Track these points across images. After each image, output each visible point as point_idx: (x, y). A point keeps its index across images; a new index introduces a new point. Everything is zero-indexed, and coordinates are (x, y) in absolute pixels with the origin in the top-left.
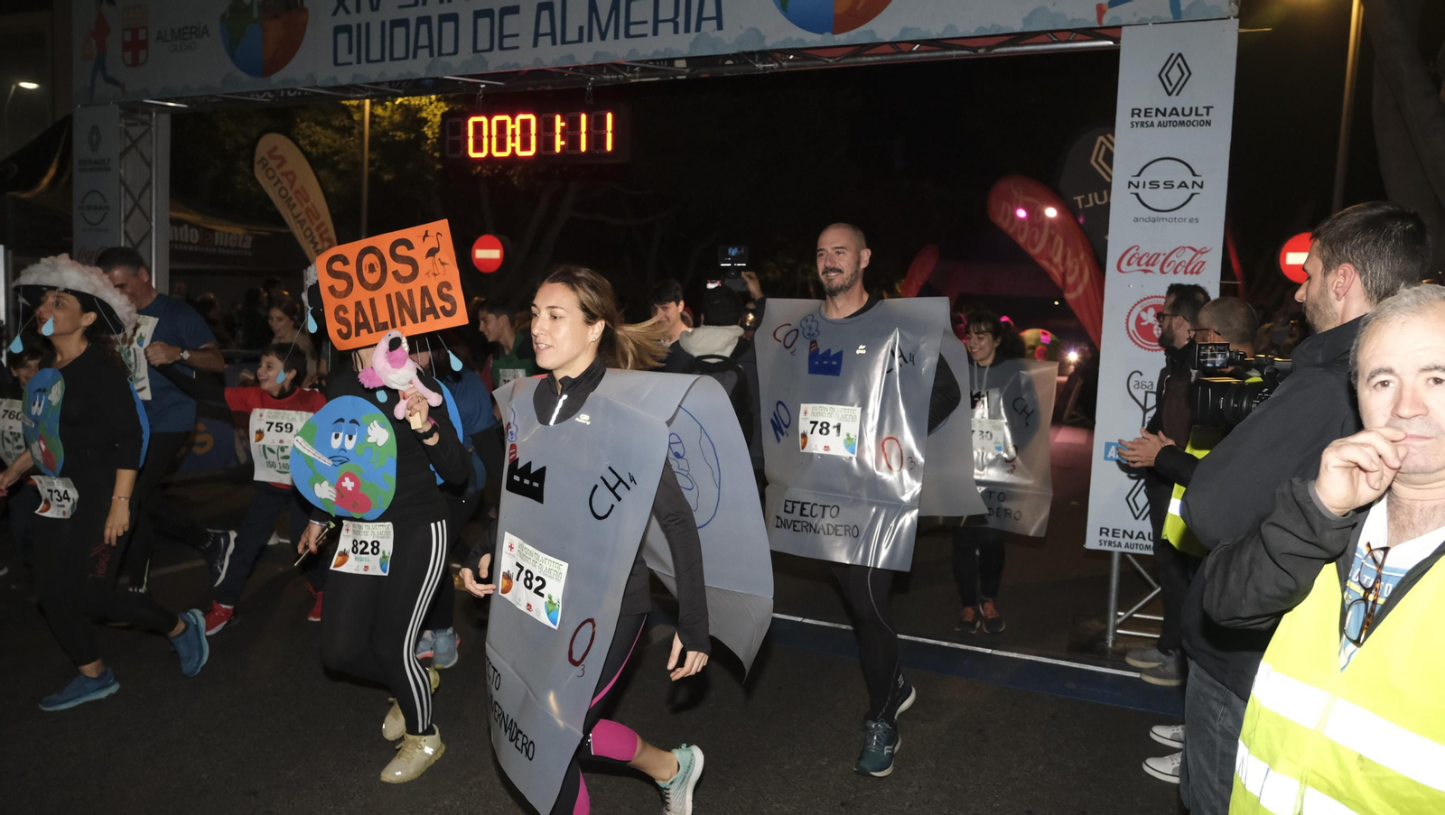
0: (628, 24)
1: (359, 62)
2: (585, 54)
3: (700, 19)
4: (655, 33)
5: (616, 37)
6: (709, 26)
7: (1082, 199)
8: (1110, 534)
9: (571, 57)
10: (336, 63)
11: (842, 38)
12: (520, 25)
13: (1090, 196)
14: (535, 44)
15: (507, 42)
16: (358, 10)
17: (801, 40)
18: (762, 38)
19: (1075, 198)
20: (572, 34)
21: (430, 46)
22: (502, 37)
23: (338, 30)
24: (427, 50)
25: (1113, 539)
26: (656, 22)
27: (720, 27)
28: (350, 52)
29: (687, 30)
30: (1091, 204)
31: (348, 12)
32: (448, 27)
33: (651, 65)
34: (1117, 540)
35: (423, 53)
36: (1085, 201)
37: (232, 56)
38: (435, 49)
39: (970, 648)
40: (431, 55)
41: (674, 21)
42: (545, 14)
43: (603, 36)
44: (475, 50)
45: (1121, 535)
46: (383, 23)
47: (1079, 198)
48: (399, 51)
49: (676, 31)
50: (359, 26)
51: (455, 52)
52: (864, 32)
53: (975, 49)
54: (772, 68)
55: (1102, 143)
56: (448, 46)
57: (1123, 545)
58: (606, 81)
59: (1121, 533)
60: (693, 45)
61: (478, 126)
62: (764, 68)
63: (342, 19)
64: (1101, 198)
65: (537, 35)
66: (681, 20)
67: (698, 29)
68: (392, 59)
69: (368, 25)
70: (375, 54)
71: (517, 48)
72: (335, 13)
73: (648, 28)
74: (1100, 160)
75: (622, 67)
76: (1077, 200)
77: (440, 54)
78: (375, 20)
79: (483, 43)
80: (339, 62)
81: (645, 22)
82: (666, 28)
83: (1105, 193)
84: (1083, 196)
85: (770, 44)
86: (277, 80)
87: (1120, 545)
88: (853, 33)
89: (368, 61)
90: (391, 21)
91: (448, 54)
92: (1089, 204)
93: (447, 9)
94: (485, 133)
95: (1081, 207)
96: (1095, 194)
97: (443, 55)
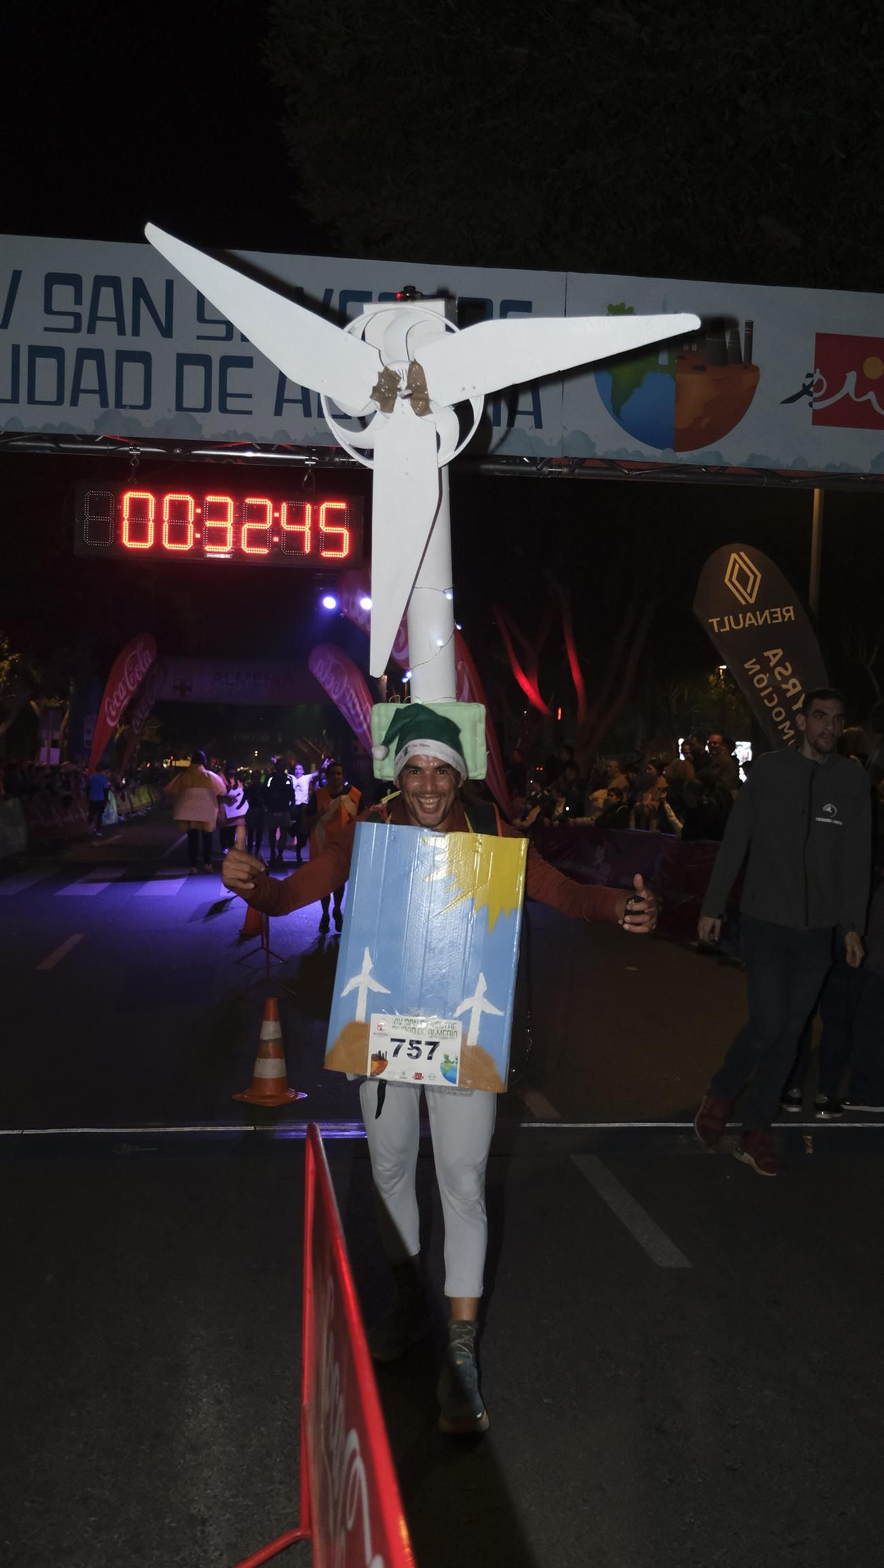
6: (525, 422)
7: (717, 622)
11: (686, 458)
12: (253, 383)
13: (726, 618)
14: (277, 414)
15: (232, 403)
18: (591, 444)
19: (710, 621)
21: (102, 391)
22: (224, 395)
24: (97, 397)
27: (539, 424)
30: (728, 629)
32: (134, 371)
35: (90, 402)
36: (722, 624)
38: (109, 396)
40: (104, 403)
44: (179, 407)
47: (715, 621)
48: (45, 388)
51: (147, 405)
55: (735, 561)
56: (133, 393)
60: (505, 442)
61: (139, 505)
64: (737, 623)
65: (282, 401)
67: (508, 421)
68: (31, 400)
71: (250, 413)
74: (734, 579)
76: (713, 622)
77: (119, 404)
79: (194, 397)
83: (741, 616)
84: (718, 619)
85: (596, 451)
88: (696, 452)
90: (30, 347)
91: (133, 407)
92: (725, 627)
93: (129, 343)
94: (151, 516)
95: (717, 631)
96: (731, 617)
97: (124, 407)
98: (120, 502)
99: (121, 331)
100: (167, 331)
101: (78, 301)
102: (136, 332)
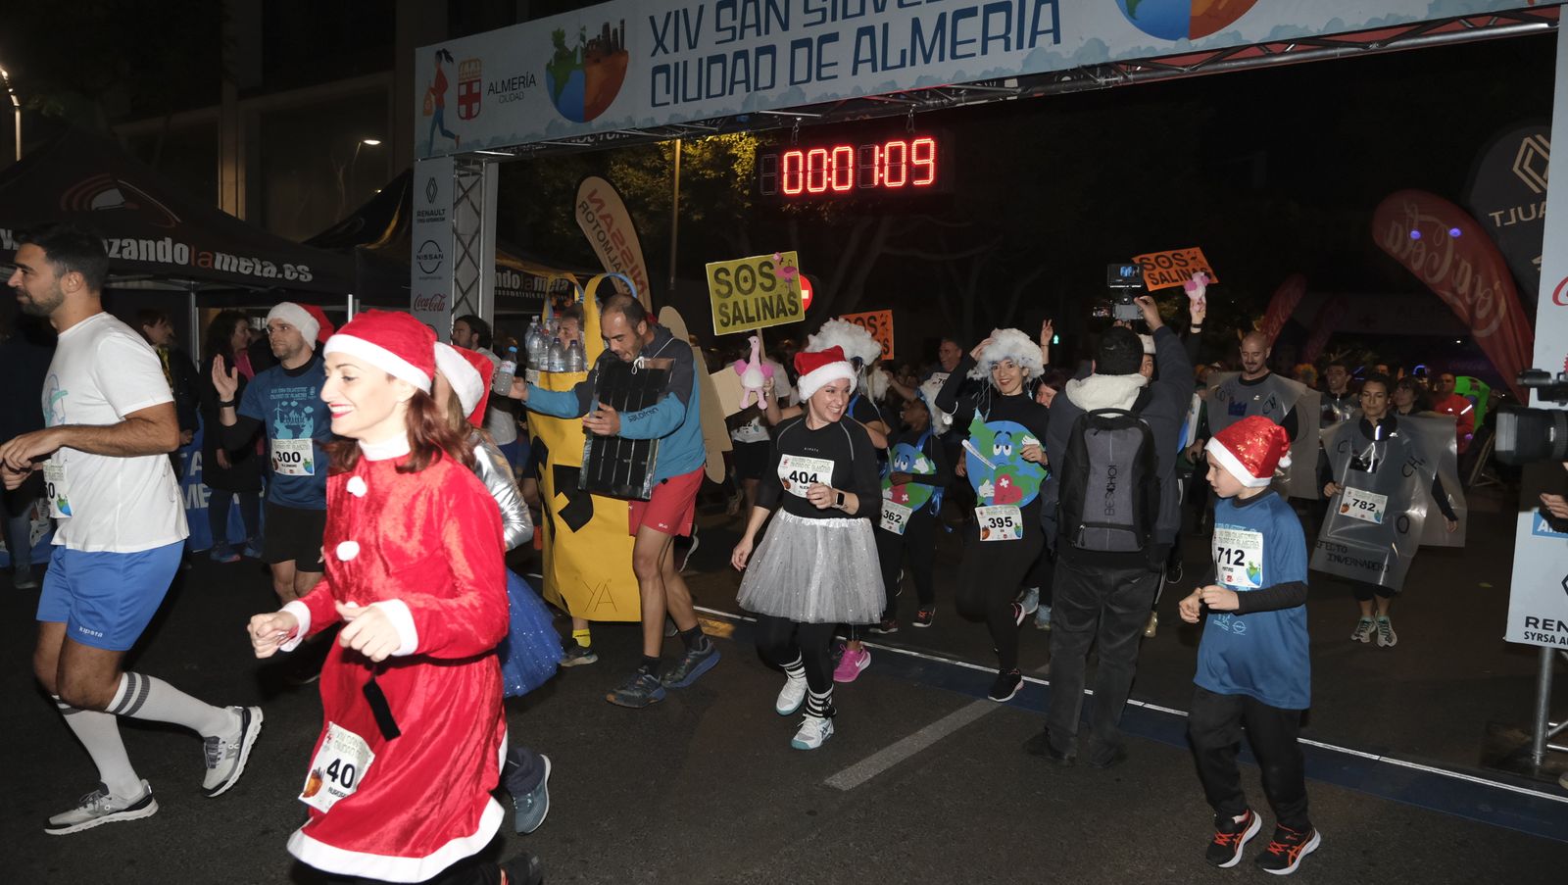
0: (954, 43)
1: (676, 101)
2: (907, 80)
3: (1035, 33)
4: (984, 51)
5: (942, 58)
6: (1044, 41)
7: (1500, 215)
8: (1540, 625)
9: (893, 83)
10: (654, 104)
11: (1201, 43)
12: (838, 53)
13: (1512, 211)
14: (855, 72)
15: (825, 72)
16: (676, 49)
17: (1151, 48)
18: (1105, 50)
19: (1490, 214)
20: (894, 59)
21: (747, 81)
22: (820, 66)
23: (657, 70)
24: (744, 86)
25: (1544, 632)
26: (986, 39)
27: (1057, 40)
28: (668, 92)
29: (1020, 46)
30: (1514, 221)
31: (666, 51)
32: (766, 59)
33: (979, 87)
34: (1550, 634)
35: (740, 89)
36: (1505, 217)
37: (556, 103)
38: (751, 84)
39: (1351, 752)
40: (748, 90)
41: (1006, 37)
42: (866, 40)
43: (927, 59)
44: (792, 82)
45: (1555, 627)
46: (700, 60)
47: (1497, 215)
48: (716, 89)
49: (1007, 48)
50: (677, 65)
51: (772, 86)
52: (1228, 34)
53: (1365, 45)
54: (1116, 82)
55: (1529, 146)
56: (765, 79)
57: (1558, 640)
58: (928, 107)
59: (1555, 624)
60: (1026, 62)
61: (793, 161)
62: (1107, 83)
63: (661, 59)
64: (1527, 213)
65: (857, 62)
66: (1013, 36)
67: (1032, 44)
68: (708, 96)
69: (685, 63)
70: (692, 92)
71: (836, 77)
72: (653, 54)
73: (977, 47)
74: (1526, 167)
75: (947, 90)
76: (1494, 216)
77: (757, 88)
78: (692, 57)
79: (801, 74)
80: (657, 102)
81: (974, 41)
82: (995, 46)
83: (1533, 206)
84: (1502, 212)
85: (1114, 55)
86: (597, 124)
87: (1553, 639)
88: (1213, 36)
89: (685, 100)
90: (708, 58)
91: (764, 88)
92: (1510, 220)
93: (764, 41)
94: (801, 168)
95: (1499, 225)
96: (1520, 209)
97: (759, 89)
98: (782, 161)
99: (759, 34)
100: (785, 27)
101: (734, 18)
102: (767, 32)
